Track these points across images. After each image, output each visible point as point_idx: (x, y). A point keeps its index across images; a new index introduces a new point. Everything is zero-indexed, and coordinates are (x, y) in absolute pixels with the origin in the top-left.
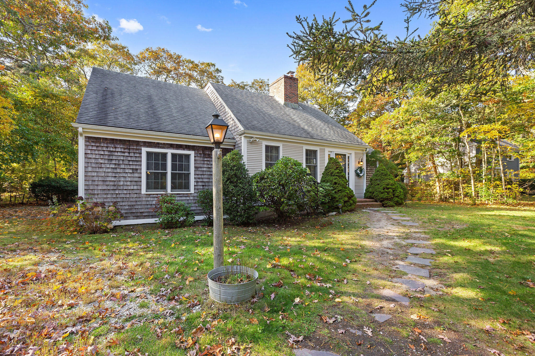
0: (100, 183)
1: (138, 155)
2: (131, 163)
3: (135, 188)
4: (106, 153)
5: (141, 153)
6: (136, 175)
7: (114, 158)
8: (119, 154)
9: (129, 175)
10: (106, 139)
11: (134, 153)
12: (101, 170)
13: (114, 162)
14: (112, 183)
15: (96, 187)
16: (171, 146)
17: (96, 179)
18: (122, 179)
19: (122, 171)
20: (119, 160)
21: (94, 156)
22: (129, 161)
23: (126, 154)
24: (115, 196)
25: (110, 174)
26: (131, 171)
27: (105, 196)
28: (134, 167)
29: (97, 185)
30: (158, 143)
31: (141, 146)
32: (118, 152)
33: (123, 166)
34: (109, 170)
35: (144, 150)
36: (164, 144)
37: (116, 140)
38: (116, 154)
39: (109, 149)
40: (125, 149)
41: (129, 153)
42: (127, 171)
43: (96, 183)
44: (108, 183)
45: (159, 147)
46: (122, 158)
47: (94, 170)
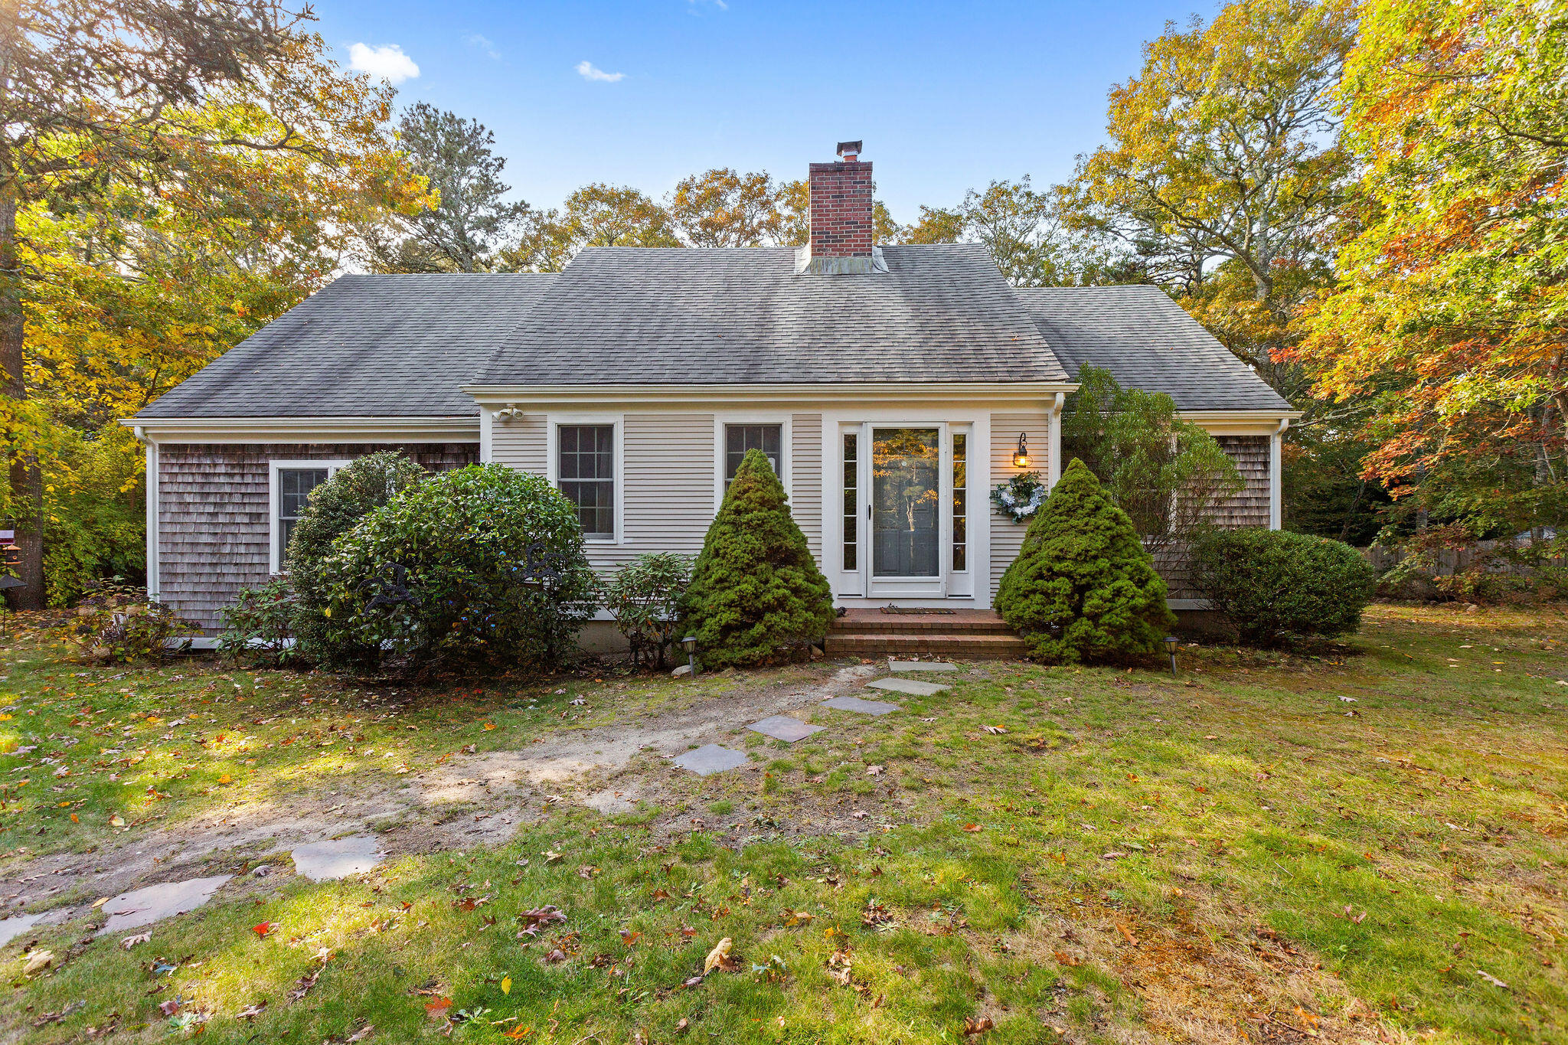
0: (187, 549)
1: (261, 480)
2: (246, 500)
3: (256, 559)
4: (199, 479)
5: (267, 475)
6: (259, 529)
7: (212, 490)
8: (222, 479)
9: (243, 530)
10: (197, 447)
11: (254, 475)
12: (187, 519)
13: (212, 499)
14: (207, 550)
15: (179, 559)
16: (337, 451)
17: (179, 539)
18: (230, 539)
19: (227, 519)
20: (222, 494)
21: (175, 488)
22: (243, 494)
23: (237, 479)
24: (214, 580)
25: (204, 529)
26: (246, 520)
27: (196, 580)
28: (254, 510)
29: (182, 554)
30: (306, 446)
31: (267, 456)
32: (219, 474)
33: (230, 509)
34: (203, 519)
35: (275, 465)
36: (320, 446)
37: (217, 446)
38: (216, 480)
39: (202, 470)
40: (233, 466)
41: (243, 475)
42: (238, 519)
43: (179, 549)
44: (200, 549)
45: (312, 457)
46: (227, 489)
47: (177, 519)
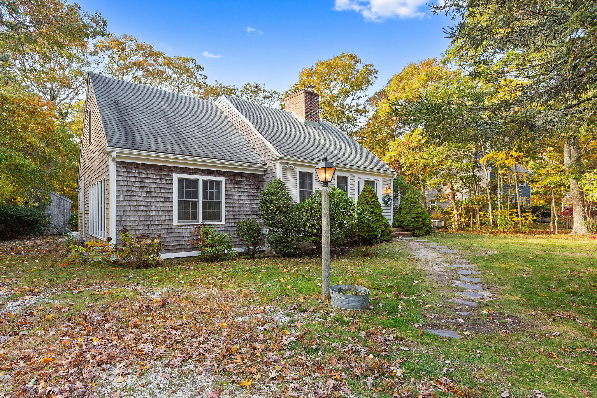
0: (132, 213)
1: (169, 182)
2: (162, 191)
3: (167, 218)
4: (138, 180)
5: (172, 180)
6: (168, 204)
7: (146, 185)
8: (151, 181)
9: (161, 204)
10: (137, 164)
11: (166, 179)
12: (133, 199)
13: (145, 190)
14: (144, 214)
15: (128, 218)
16: (203, 172)
17: (128, 208)
18: (154, 209)
19: (153, 200)
20: (150, 188)
21: (125, 183)
22: (161, 188)
23: (158, 181)
24: (147, 228)
25: (142, 204)
26: (162, 200)
27: (137, 228)
28: (166, 195)
29: (129, 216)
30: (190, 169)
31: (172, 172)
32: (149, 178)
33: (154, 195)
34: (141, 199)
35: (176, 176)
36: (195, 169)
37: (148, 165)
38: (148, 181)
39: (140, 176)
40: (156, 175)
41: (161, 179)
42: (159, 200)
43: (128, 213)
44: (140, 213)
45: (190, 173)
46: (154, 186)
47: (126, 199)
